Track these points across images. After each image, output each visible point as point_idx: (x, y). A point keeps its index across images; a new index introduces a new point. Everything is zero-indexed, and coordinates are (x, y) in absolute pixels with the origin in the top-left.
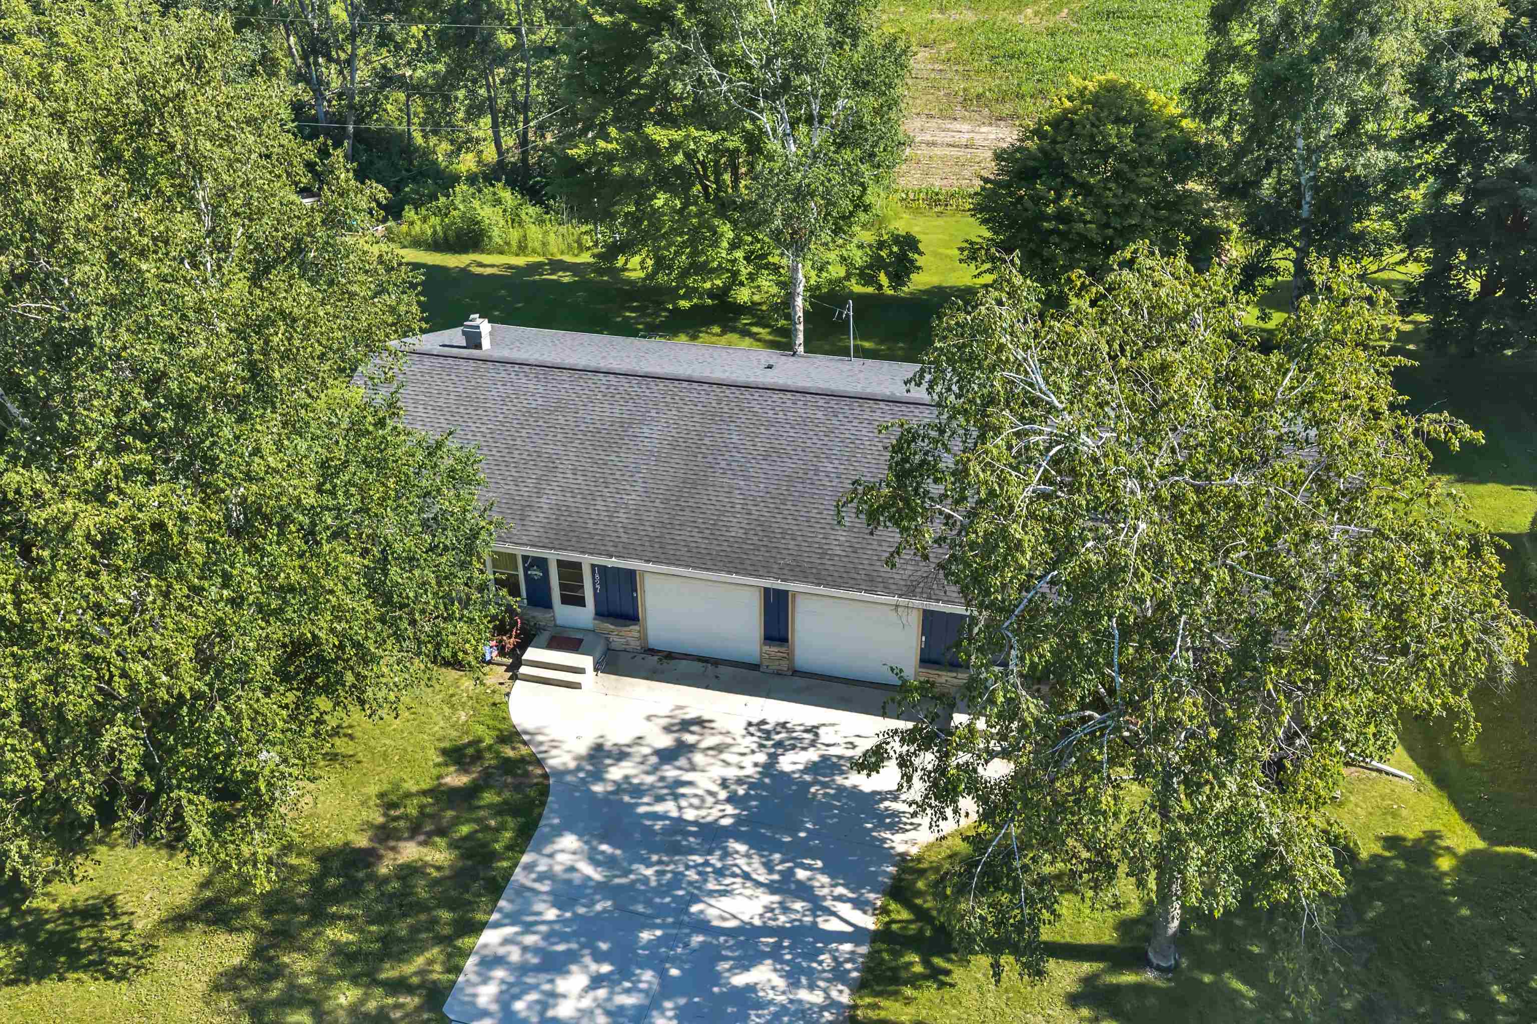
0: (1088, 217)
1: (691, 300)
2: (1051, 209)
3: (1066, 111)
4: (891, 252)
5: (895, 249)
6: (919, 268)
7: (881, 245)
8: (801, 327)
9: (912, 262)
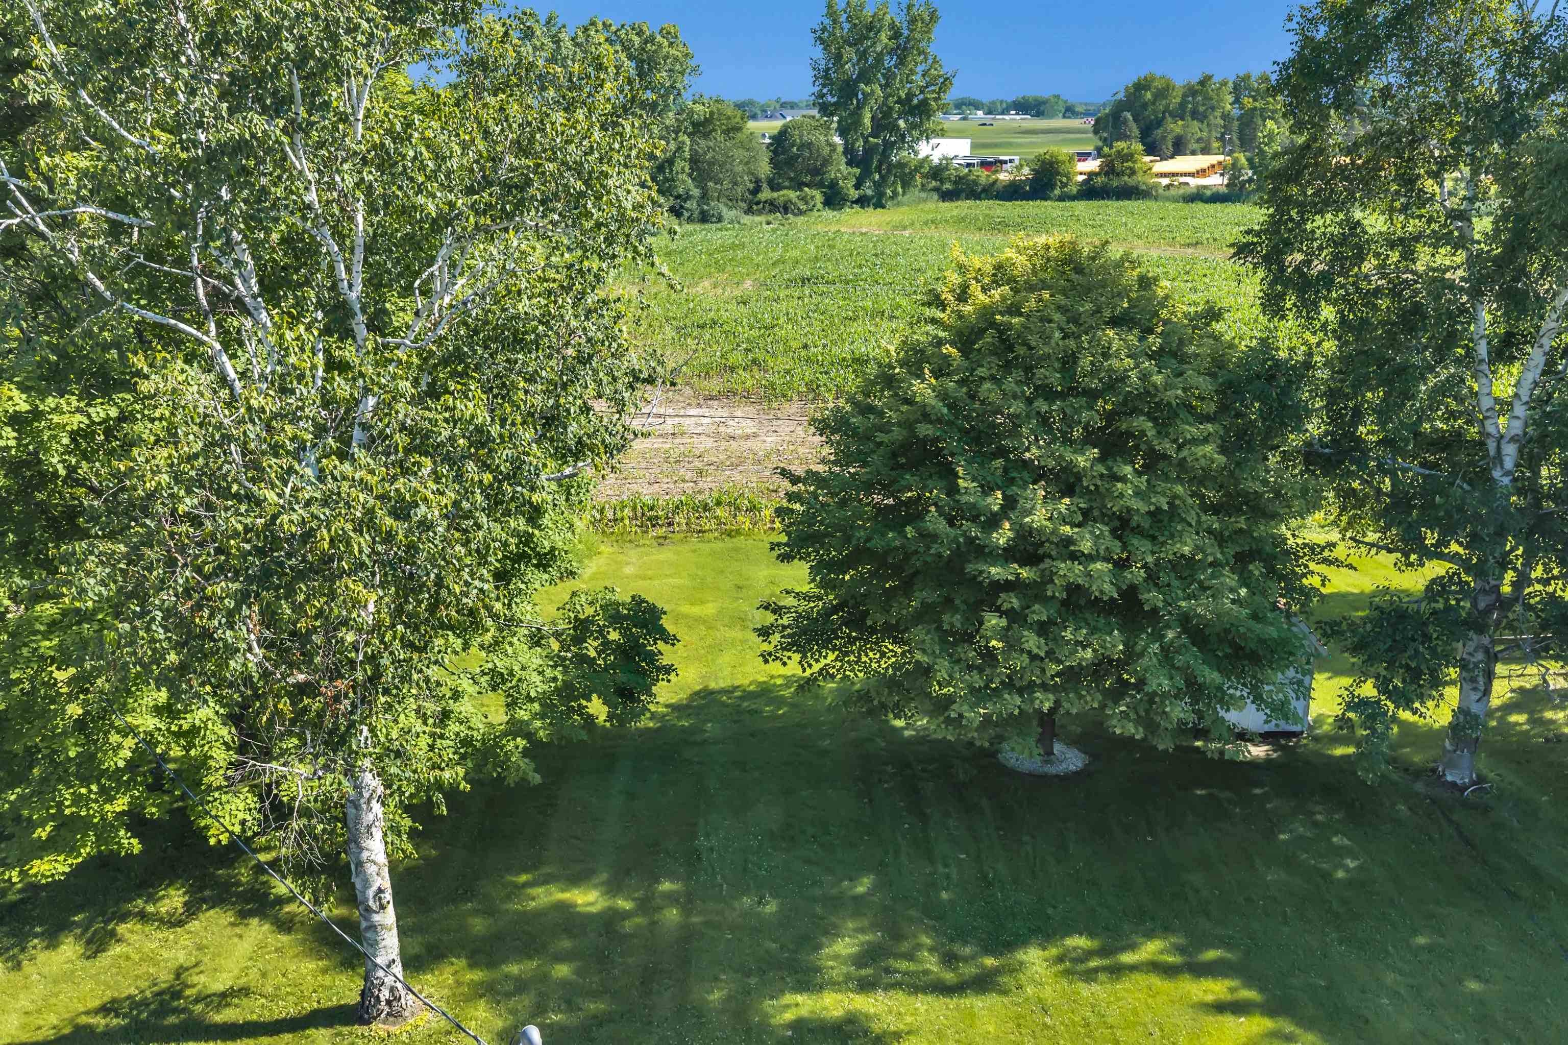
0: (1086, 546)
1: (73, 850)
2: (1003, 536)
3: (987, 313)
4: (606, 643)
5: (614, 636)
6: (669, 670)
7: (582, 628)
8: (388, 917)
9: (651, 658)
